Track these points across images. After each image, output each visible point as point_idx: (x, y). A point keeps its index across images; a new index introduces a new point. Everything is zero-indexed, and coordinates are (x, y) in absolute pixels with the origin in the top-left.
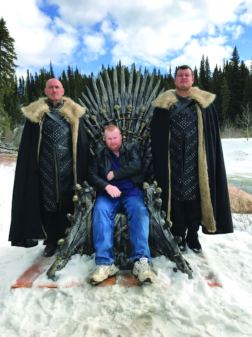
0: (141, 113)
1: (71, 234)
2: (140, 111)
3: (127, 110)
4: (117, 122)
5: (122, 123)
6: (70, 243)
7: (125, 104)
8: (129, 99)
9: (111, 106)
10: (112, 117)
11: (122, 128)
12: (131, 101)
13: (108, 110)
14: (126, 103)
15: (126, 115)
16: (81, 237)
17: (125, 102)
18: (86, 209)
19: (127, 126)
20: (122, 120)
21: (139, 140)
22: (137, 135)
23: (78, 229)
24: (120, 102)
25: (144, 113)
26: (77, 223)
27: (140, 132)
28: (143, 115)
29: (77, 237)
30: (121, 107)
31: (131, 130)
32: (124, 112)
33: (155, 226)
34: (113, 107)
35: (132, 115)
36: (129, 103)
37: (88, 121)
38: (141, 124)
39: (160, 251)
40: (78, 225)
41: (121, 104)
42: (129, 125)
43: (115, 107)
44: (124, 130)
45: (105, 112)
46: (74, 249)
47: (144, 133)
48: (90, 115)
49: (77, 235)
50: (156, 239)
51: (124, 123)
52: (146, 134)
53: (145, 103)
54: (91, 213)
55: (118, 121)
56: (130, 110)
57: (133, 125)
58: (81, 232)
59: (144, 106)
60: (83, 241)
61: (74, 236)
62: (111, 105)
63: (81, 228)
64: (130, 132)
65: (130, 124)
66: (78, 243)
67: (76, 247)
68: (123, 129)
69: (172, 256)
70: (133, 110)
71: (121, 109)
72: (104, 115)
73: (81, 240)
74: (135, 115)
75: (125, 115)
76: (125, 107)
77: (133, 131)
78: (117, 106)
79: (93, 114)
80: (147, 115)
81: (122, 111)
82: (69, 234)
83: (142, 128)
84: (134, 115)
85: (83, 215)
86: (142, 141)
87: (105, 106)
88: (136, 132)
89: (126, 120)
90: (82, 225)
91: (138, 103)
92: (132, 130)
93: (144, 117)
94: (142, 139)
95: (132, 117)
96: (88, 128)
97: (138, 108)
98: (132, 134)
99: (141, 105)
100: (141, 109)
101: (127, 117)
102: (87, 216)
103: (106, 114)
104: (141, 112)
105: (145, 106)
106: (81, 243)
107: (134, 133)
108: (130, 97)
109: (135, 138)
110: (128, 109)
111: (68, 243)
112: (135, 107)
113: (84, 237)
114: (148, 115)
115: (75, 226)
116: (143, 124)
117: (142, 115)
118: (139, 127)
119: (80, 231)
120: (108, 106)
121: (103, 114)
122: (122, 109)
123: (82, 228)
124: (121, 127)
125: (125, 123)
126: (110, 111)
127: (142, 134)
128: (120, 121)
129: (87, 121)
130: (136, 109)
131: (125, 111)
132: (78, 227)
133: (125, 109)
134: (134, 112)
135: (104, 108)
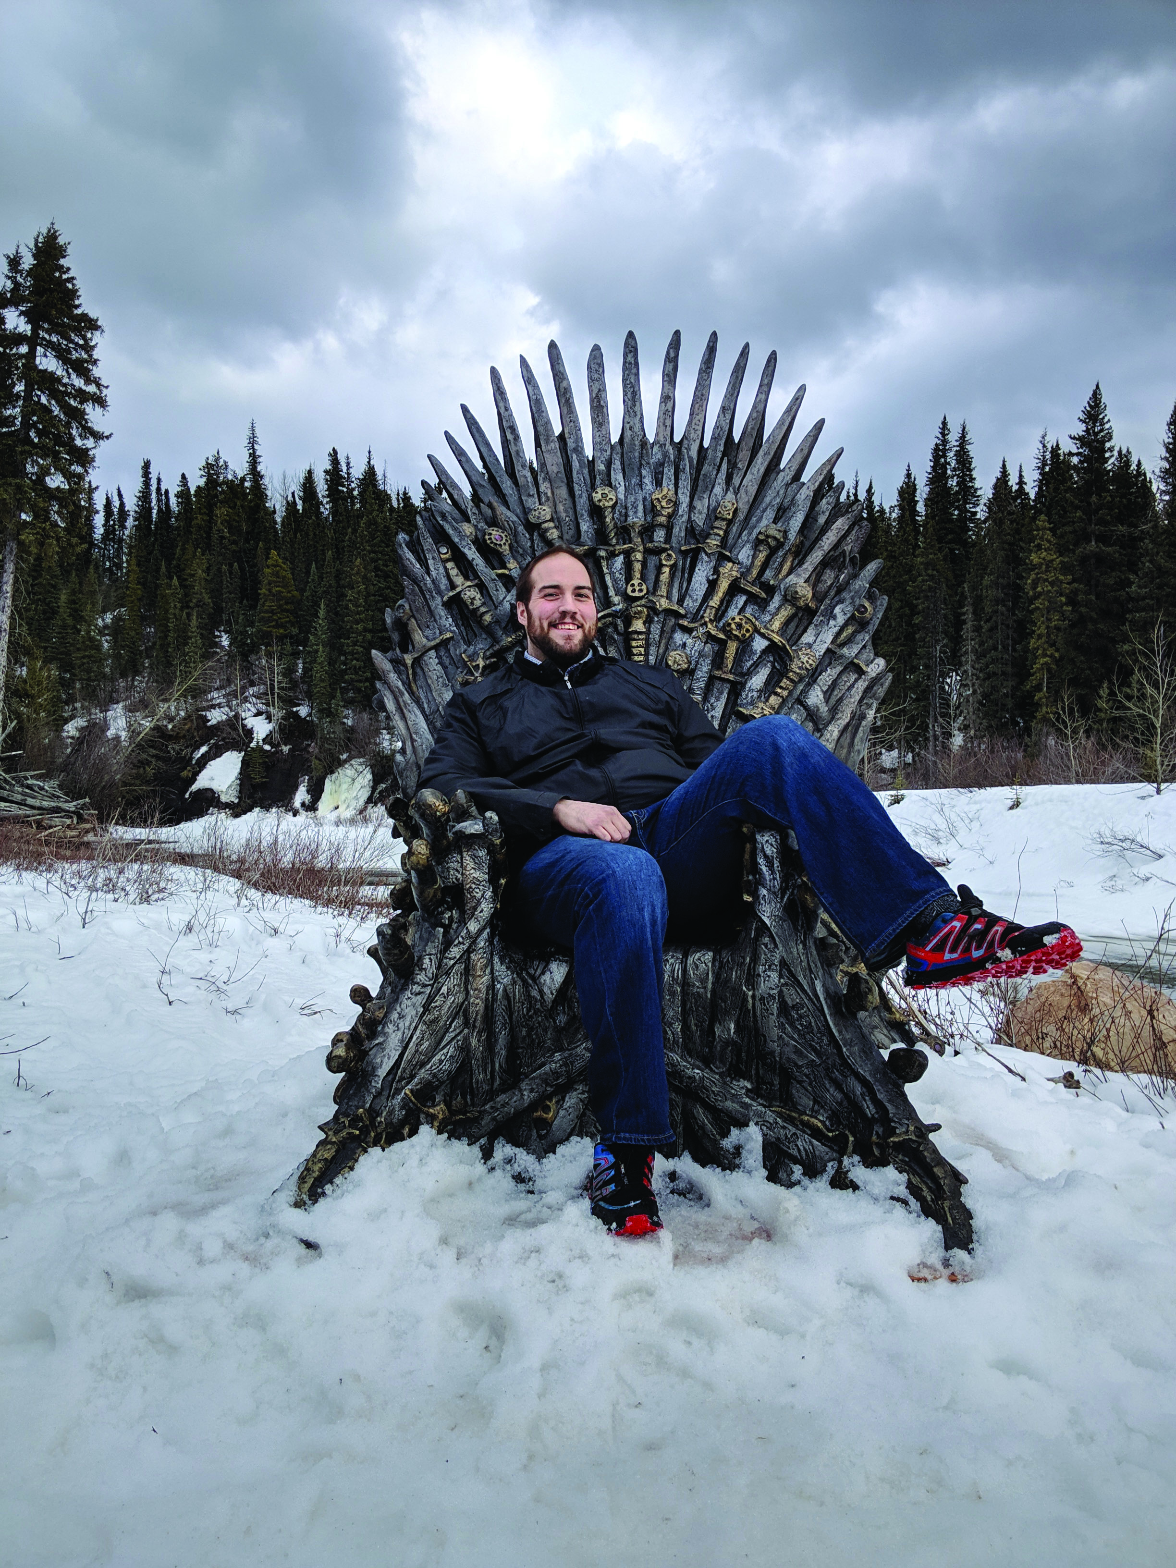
0: (717, 524)
1: (390, 1028)
2: (713, 515)
3: (652, 509)
4: (603, 557)
5: (628, 565)
6: (382, 1072)
7: (641, 485)
8: (662, 465)
9: (577, 493)
10: (582, 540)
11: (629, 589)
12: (669, 472)
13: (561, 508)
14: (647, 480)
15: (647, 531)
16: (436, 1047)
17: (640, 475)
18: (462, 912)
19: (652, 577)
20: (628, 553)
21: (710, 637)
22: (696, 617)
23: (426, 1007)
24: (617, 477)
25: (730, 522)
26: (421, 977)
27: (715, 602)
28: (727, 532)
29: (419, 1044)
30: (621, 496)
31: (669, 597)
32: (637, 518)
33: (793, 1007)
34: (585, 495)
35: (676, 530)
36: (658, 483)
37: (471, 553)
38: (716, 571)
39: (819, 1124)
40: (425, 986)
41: (626, 489)
42: (659, 572)
43: (597, 496)
44: (637, 594)
45: (548, 517)
46: (403, 1098)
47: (733, 612)
48: (482, 525)
49: (418, 1032)
50: (799, 1067)
51: (638, 566)
52: (739, 614)
53: (736, 481)
54: (485, 935)
55: (612, 555)
56: (662, 507)
57: (679, 574)
58: (435, 1021)
59: (730, 496)
60: (446, 1066)
61: (402, 1041)
62: (576, 487)
63: (439, 1000)
64: (663, 603)
65: (666, 570)
66: (423, 1074)
67: (411, 1091)
68: (634, 591)
69: (877, 1144)
70: (680, 512)
71: (626, 508)
72: (547, 530)
73: (437, 1058)
74: (691, 531)
75: (641, 534)
76: (645, 499)
77: (681, 602)
78: (607, 490)
79: (493, 522)
80: (745, 532)
81: (631, 513)
82: (379, 1029)
83: (724, 585)
84: (683, 534)
85: (447, 944)
86: (723, 644)
87: (549, 494)
88: (691, 604)
89: (647, 552)
90: (444, 989)
91: (700, 483)
92: (675, 598)
93: (730, 541)
94: (722, 636)
95: (674, 539)
96: (469, 583)
97: (702, 505)
98: (677, 615)
99: (718, 490)
100: (715, 509)
101: (652, 541)
102: (469, 951)
103: (551, 524)
104: (717, 518)
105: (736, 492)
106: (435, 1076)
107: (682, 611)
108: (665, 455)
109: (688, 631)
110: (654, 506)
111: (374, 1069)
112: (688, 499)
113: (451, 1050)
114: (750, 534)
115: (408, 994)
116: (729, 571)
117: (721, 533)
118: (708, 581)
119: (432, 1017)
120: (563, 492)
121: (540, 524)
122: (629, 505)
123: (445, 1005)
124: (622, 583)
125: (644, 564)
126: (571, 512)
127: (721, 612)
128: (620, 559)
129: (466, 551)
130: (691, 507)
131: (640, 514)
132: (420, 1000)
133: (641, 508)
134: (685, 518)
135: (548, 499)
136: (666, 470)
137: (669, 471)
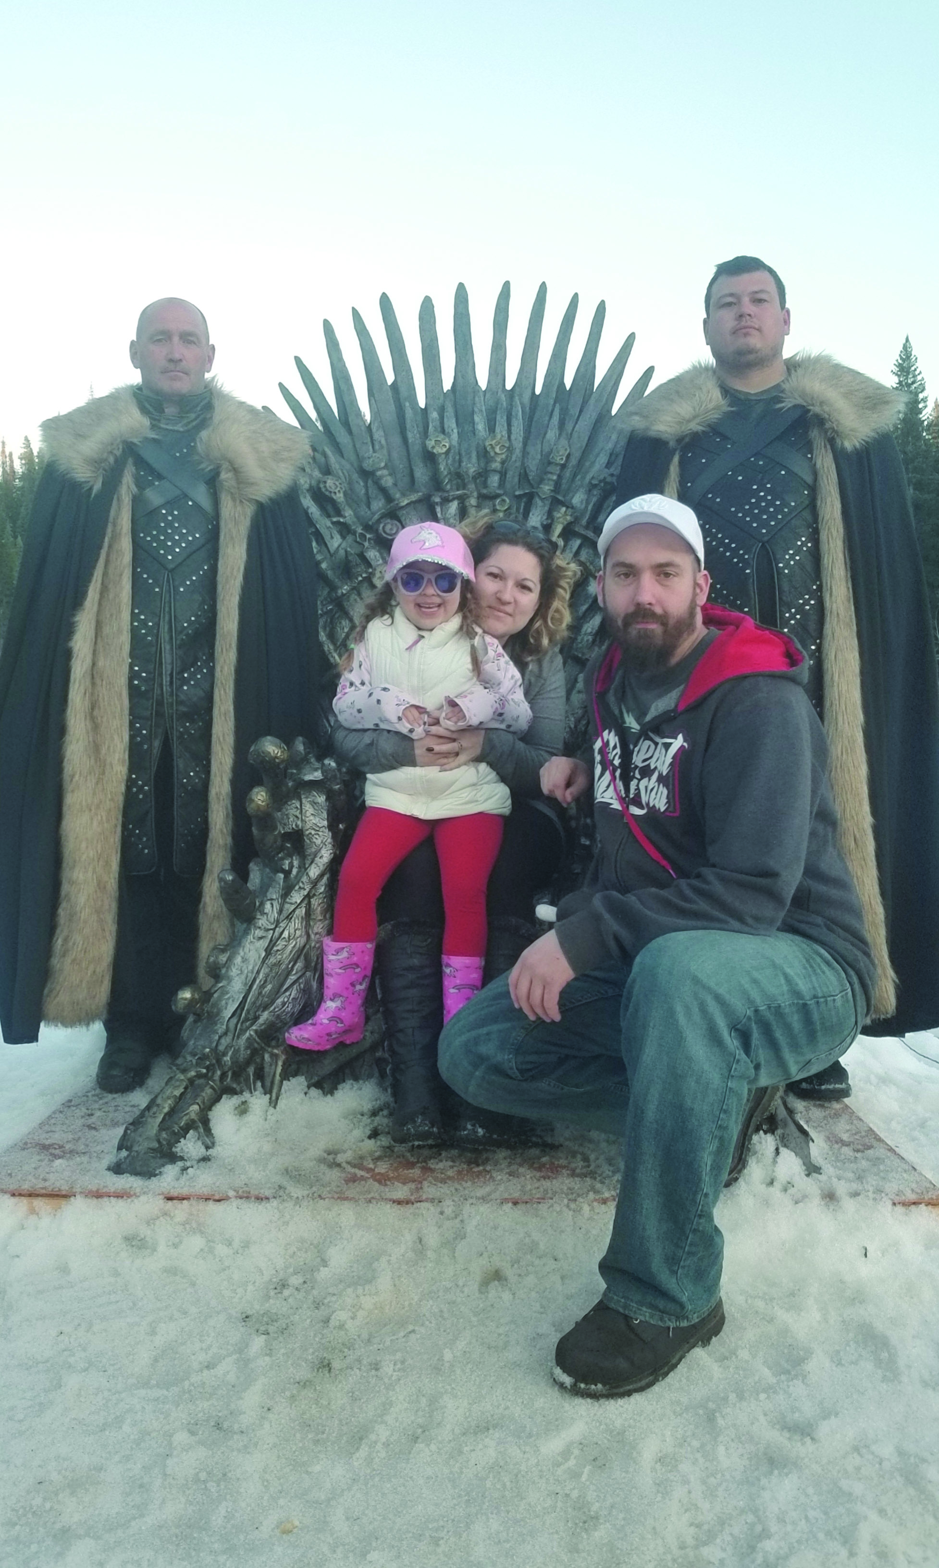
0: (549, 469)
1: (234, 972)
2: (546, 460)
3: (485, 456)
5: (463, 510)
6: (228, 1013)
7: (474, 431)
8: (494, 411)
9: (410, 438)
10: (417, 486)
12: (501, 420)
13: (395, 455)
14: (480, 427)
15: (482, 476)
16: (279, 990)
17: (474, 423)
18: (302, 858)
20: (462, 499)
24: (451, 424)
25: (563, 466)
28: (560, 477)
30: (455, 443)
32: (471, 464)
34: (418, 442)
35: (510, 474)
36: (491, 430)
38: (550, 515)
40: (266, 930)
41: (459, 436)
43: (430, 443)
45: (383, 464)
46: (248, 1039)
48: (317, 473)
49: (261, 976)
53: (569, 427)
54: (325, 880)
55: (446, 501)
58: (279, 964)
59: (563, 442)
60: (289, 1008)
61: (246, 984)
62: (409, 435)
63: (280, 944)
66: (265, 1016)
67: (256, 1031)
70: (514, 459)
71: (460, 454)
72: (380, 477)
73: (280, 999)
74: (524, 476)
75: (474, 480)
76: (478, 446)
78: (440, 437)
79: (328, 471)
80: (579, 477)
81: (465, 459)
83: (557, 530)
84: (516, 480)
85: (288, 889)
89: (482, 497)
90: (286, 934)
91: (533, 429)
93: (564, 486)
95: (508, 485)
97: (535, 451)
99: (551, 436)
100: (548, 454)
101: (485, 486)
102: (308, 897)
103: (385, 472)
104: (550, 463)
105: (569, 438)
106: (278, 1017)
108: (498, 402)
110: (487, 453)
111: (220, 1010)
112: (521, 445)
113: (294, 993)
114: (583, 478)
115: (250, 937)
116: (562, 516)
117: (555, 477)
119: (273, 961)
120: (397, 440)
121: (374, 472)
122: (463, 451)
125: (478, 508)
126: (405, 459)
128: (455, 503)
130: (525, 452)
131: (474, 460)
132: (264, 943)
133: (474, 455)
134: (518, 464)
135: (382, 447)
136: (498, 417)
137: (502, 417)
